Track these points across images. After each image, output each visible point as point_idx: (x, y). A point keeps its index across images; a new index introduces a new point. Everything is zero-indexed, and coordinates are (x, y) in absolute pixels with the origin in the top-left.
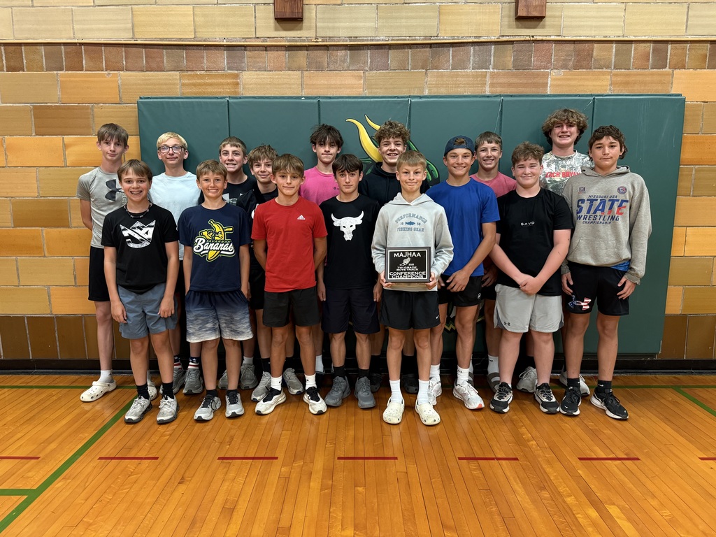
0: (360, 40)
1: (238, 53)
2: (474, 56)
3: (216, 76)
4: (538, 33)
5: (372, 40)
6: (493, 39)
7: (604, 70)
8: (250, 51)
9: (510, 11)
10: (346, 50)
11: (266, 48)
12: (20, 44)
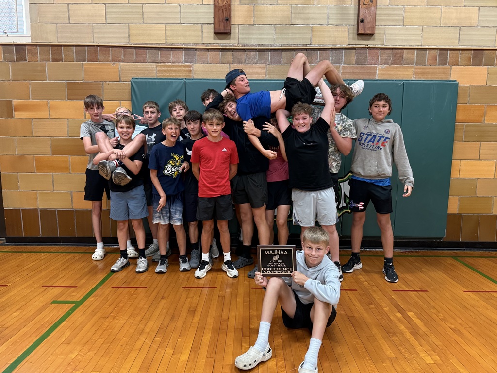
0: (265, 46)
1: (192, 53)
2: (332, 56)
3: (178, 66)
4: (370, 43)
5: (272, 46)
6: (344, 46)
7: (410, 65)
8: (199, 51)
9: (354, 30)
10: (256, 52)
11: (208, 50)
12: (61, 45)
